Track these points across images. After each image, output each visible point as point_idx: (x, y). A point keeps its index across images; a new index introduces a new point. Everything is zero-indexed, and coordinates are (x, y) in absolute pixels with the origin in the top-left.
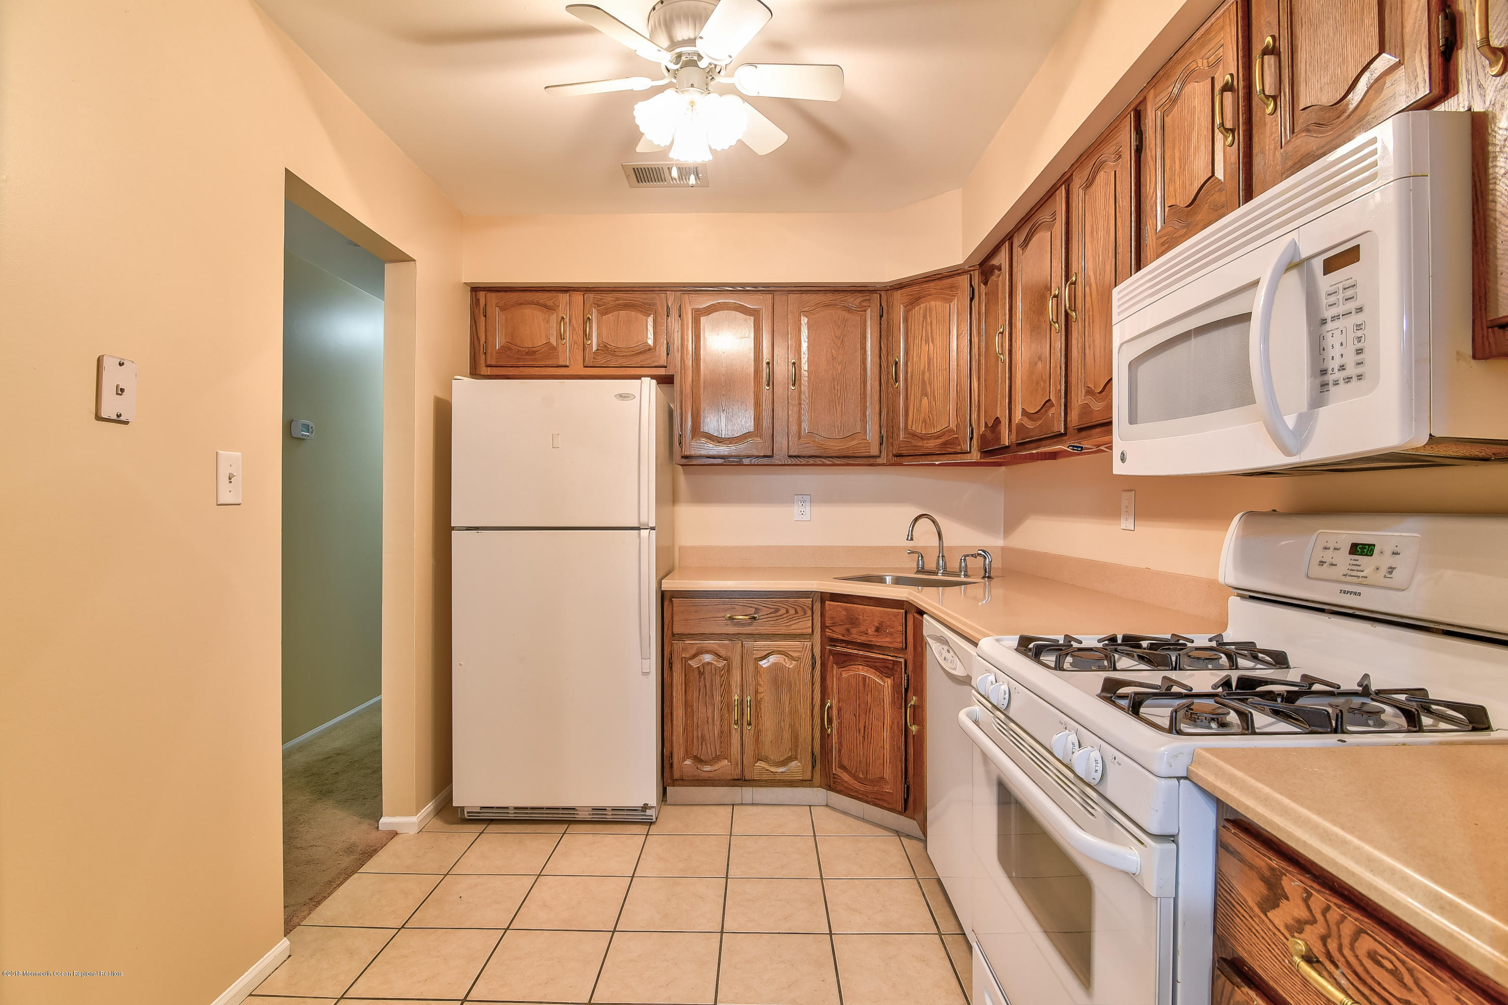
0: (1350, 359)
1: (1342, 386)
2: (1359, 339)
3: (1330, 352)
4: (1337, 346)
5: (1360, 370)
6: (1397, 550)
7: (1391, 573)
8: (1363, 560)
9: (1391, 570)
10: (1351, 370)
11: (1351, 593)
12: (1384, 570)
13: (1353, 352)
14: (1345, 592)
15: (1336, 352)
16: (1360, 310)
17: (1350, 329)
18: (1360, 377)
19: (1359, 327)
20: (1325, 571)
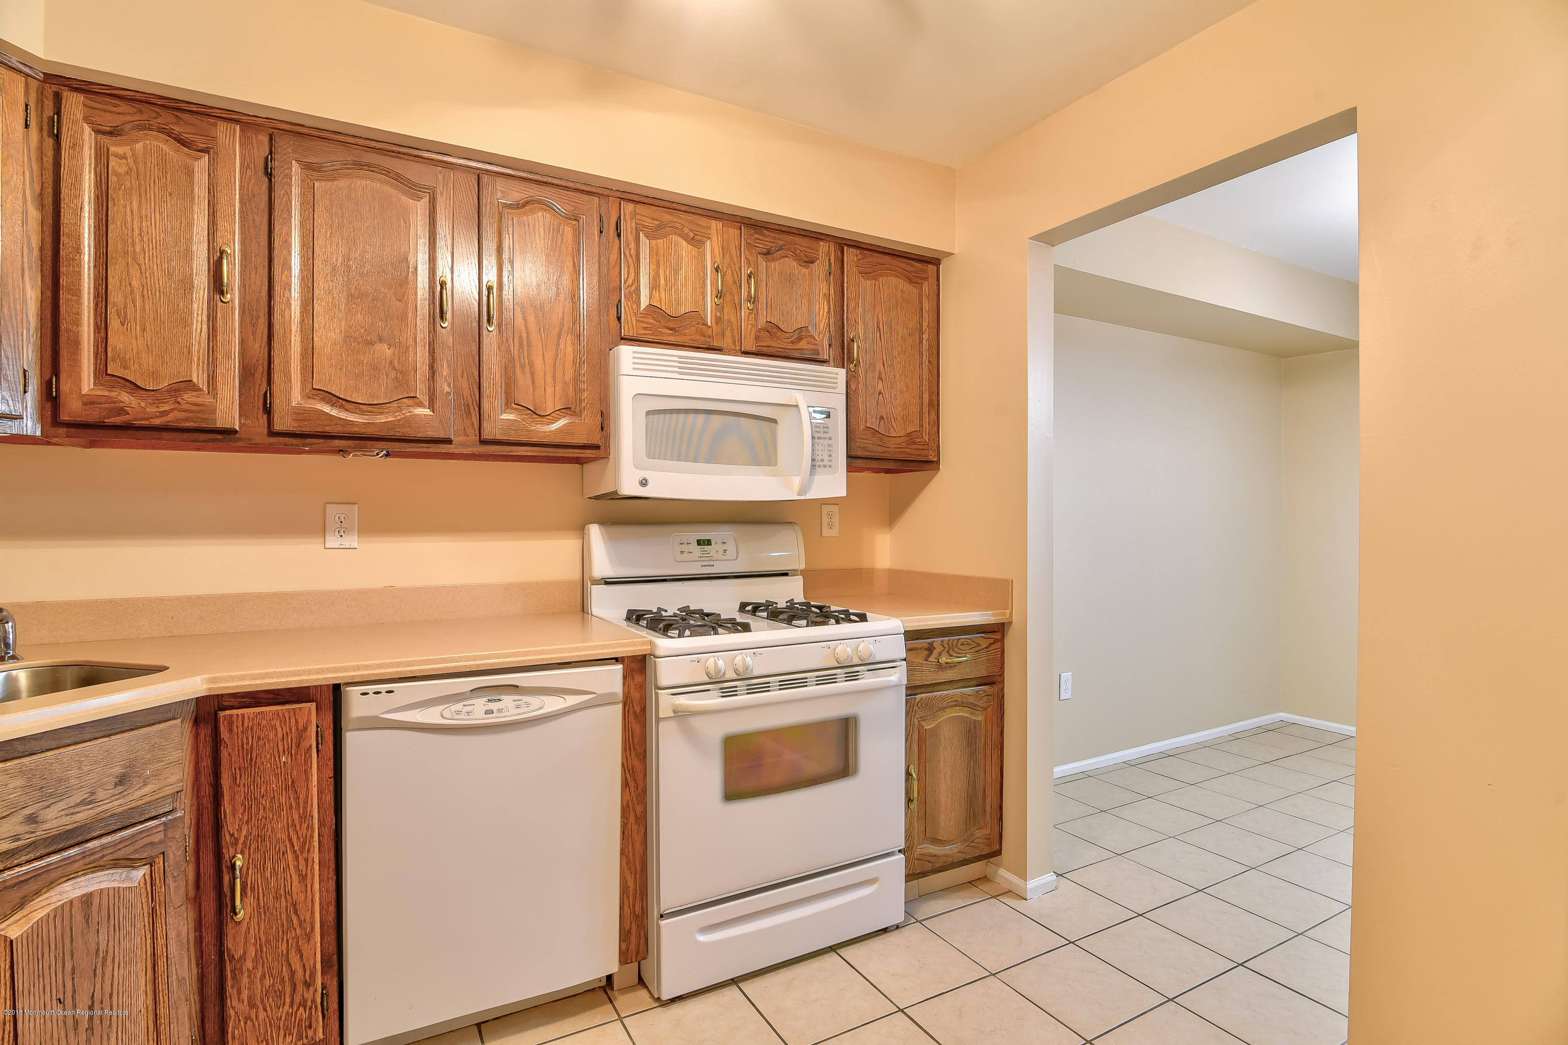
0: (826, 458)
1: (822, 469)
2: (830, 451)
3: (817, 453)
4: (820, 450)
5: (830, 464)
6: (724, 541)
7: (725, 552)
8: (706, 548)
9: (725, 551)
10: (826, 462)
11: (708, 566)
12: (721, 552)
13: (827, 456)
14: (704, 566)
15: (820, 453)
16: (830, 439)
17: (826, 445)
18: (830, 466)
19: (829, 445)
20: (686, 556)
